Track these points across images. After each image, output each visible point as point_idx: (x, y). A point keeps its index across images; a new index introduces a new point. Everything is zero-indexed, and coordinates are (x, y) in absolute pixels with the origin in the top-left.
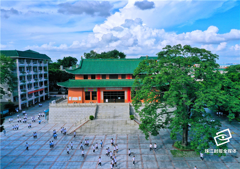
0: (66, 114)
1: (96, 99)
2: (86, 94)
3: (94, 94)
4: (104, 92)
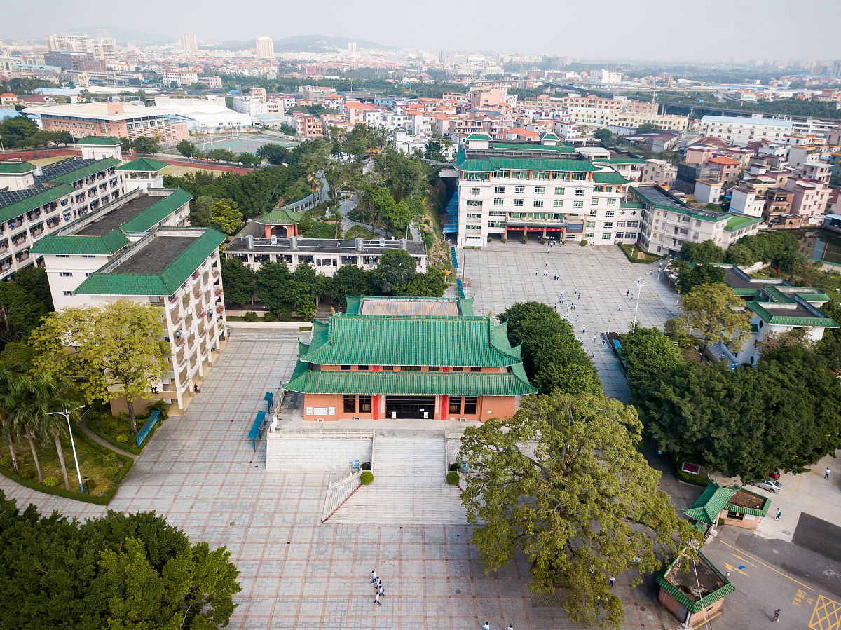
1: (370, 412)
2: (345, 400)
3: (365, 400)
4: (387, 397)
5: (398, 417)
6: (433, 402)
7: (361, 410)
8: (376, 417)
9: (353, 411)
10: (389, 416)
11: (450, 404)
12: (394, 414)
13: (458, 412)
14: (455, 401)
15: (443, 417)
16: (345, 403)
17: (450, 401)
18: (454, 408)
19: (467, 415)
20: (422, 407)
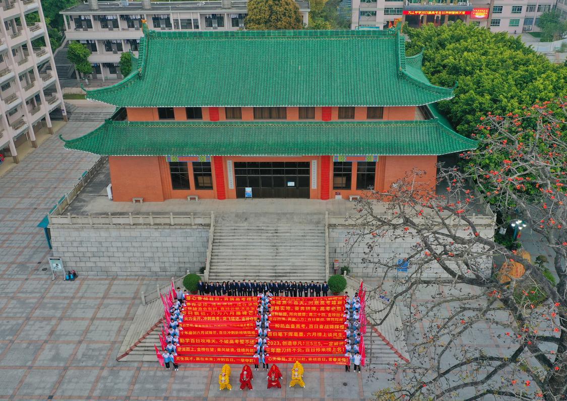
0: (111, 249)
1: (211, 188)
2: (172, 170)
3: (203, 170)
4: (236, 165)
5: (255, 195)
6: (308, 172)
7: (198, 186)
8: (221, 195)
9: (186, 186)
10: (241, 194)
11: (335, 175)
12: (249, 190)
13: (348, 186)
14: (342, 169)
15: (325, 195)
16: (172, 175)
17: (335, 170)
18: (342, 181)
19: (360, 192)
20: (291, 180)
